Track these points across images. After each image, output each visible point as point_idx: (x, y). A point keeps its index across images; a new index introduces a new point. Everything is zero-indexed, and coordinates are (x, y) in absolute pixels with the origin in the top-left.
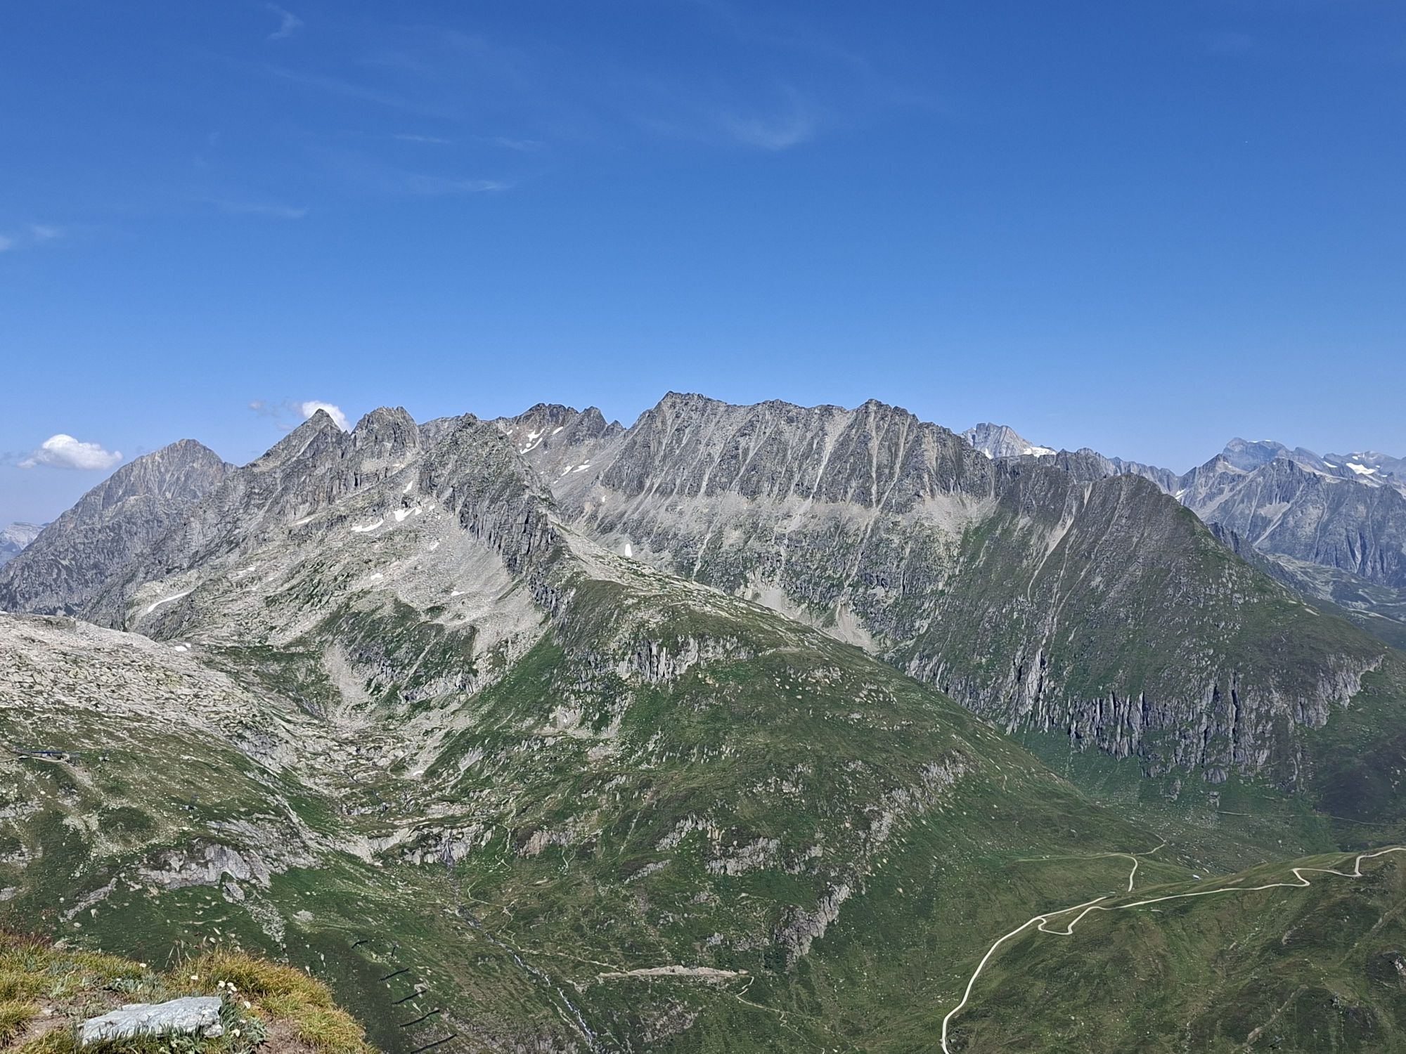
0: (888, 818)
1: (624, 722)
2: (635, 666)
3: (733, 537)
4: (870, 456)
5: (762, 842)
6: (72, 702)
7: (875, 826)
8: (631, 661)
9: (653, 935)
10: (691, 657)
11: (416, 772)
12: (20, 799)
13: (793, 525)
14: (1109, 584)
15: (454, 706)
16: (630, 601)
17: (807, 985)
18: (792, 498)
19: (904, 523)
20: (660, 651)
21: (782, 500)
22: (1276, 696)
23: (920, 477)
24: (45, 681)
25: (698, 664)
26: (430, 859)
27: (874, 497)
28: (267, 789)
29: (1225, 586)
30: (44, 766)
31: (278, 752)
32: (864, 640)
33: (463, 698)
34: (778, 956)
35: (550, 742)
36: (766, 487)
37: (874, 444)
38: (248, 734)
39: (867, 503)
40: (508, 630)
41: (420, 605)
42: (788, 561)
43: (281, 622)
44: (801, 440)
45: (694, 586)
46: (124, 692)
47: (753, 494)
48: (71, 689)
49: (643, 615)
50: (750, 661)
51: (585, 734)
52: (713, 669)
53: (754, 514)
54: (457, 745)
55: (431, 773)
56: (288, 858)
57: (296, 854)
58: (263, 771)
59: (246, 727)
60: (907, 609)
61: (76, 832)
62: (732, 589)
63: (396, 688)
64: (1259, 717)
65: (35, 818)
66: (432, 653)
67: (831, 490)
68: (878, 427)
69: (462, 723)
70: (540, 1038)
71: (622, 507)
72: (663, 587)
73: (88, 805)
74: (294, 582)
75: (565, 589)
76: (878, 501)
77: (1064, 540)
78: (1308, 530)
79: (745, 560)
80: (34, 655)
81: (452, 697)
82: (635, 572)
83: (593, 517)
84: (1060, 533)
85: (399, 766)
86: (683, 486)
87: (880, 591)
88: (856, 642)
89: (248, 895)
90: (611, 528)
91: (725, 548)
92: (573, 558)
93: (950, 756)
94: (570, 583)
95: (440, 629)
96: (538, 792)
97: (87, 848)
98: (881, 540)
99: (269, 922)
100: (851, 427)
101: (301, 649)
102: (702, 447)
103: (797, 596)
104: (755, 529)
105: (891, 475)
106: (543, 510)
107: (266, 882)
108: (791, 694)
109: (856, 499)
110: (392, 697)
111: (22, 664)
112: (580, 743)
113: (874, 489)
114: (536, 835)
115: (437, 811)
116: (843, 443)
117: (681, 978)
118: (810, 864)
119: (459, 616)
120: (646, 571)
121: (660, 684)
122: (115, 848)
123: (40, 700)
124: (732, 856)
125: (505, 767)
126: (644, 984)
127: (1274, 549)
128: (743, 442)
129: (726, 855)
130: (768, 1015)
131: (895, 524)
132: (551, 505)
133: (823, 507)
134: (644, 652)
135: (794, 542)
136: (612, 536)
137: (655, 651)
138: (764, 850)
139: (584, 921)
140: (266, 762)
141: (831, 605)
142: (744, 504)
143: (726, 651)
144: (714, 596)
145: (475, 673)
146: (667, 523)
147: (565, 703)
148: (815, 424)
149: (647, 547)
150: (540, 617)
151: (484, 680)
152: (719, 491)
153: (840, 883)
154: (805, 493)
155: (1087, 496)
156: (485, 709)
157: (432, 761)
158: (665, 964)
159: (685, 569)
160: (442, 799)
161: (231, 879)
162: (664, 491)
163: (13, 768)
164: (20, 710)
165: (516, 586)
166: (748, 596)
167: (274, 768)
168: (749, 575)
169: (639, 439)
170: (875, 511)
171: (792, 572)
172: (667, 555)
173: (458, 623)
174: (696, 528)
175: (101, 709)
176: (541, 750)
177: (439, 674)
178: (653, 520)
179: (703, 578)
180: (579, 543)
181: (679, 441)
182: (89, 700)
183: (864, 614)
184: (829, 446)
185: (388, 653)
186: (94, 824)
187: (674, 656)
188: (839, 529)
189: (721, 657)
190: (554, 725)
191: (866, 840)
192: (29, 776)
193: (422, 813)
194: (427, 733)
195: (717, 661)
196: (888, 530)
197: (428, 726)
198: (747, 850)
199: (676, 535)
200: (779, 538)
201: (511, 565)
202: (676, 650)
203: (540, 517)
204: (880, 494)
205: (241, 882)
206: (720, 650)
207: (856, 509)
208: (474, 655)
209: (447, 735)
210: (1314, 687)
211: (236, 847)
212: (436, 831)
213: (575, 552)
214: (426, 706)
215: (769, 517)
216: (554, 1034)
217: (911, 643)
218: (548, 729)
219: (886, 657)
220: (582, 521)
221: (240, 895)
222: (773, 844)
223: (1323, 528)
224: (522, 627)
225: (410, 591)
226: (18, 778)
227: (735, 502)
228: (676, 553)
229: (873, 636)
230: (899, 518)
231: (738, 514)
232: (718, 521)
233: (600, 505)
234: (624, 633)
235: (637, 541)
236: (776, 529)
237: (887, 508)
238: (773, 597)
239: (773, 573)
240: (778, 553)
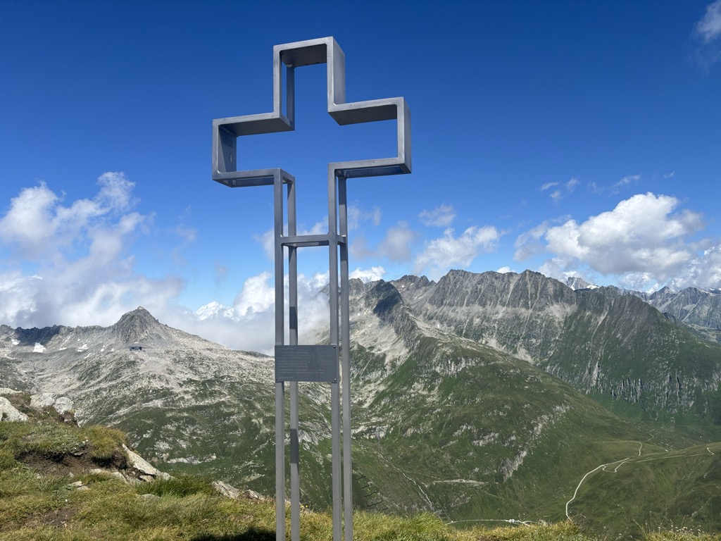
0: (540, 426)
1: (439, 388)
2: (442, 368)
3: (477, 321)
4: (528, 290)
5: (492, 434)
6: (255, 380)
7: (535, 428)
8: (441, 366)
9: (453, 468)
10: (463, 365)
11: (366, 406)
12: (238, 413)
13: (500, 316)
14: (624, 336)
15: (379, 382)
16: (440, 345)
17: (512, 488)
18: (499, 307)
19: (542, 315)
20: (451, 363)
21: (495, 307)
22: (696, 379)
23: (547, 298)
24: (246, 373)
25: (465, 368)
26: (372, 437)
27: (530, 306)
28: (316, 411)
29: (671, 336)
30: (246, 402)
31: (320, 398)
32: (529, 359)
33: (382, 379)
34: (500, 477)
35: (413, 395)
36: (489, 302)
37: (529, 286)
38: (310, 391)
39: (527, 308)
40: (397, 355)
41: (366, 346)
42: (498, 329)
44: (501, 285)
45: (463, 339)
46: (271, 377)
47: (484, 305)
48: (254, 375)
49: (444, 349)
50: (486, 367)
51: (425, 393)
52: (471, 369)
53: (485, 313)
54: (380, 396)
55: (371, 406)
56: (324, 435)
57: (327, 434)
58: (316, 404)
59: (309, 389)
60: (545, 346)
61: (256, 424)
62: (478, 340)
63: (359, 375)
64: (689, 387)
65: (243, 419)
66: (370, 363)
67: (513, 303)
68: (530, 280)
69: (382, 388)
70: (413, 504)
71: (436, 311)
72: (451, 339)
73: (259, 415)
75: (416, 340)
76: (532, 307)
77: (605, 320)
78: (704, 315)
79: (482, 329)
80: (243, 364)
81: (378, 379)
82: (441, 334)
83: (426, 314)
84: (602, 318)
85: (361, 403)
86: (457, 302)
87: (534, 341)
88: (526, 360)
89: (311, 448)
90: (432, 318)
91: (474, 325)
92: (419, 329)
93: (564, 402)
94: (418, 338)
95: (373, 354)
96: (410, 413)
97: (260, 430)
98: (533, 321)
99: (318, 457)
100: (519, 280)
102: (464, 289)
103: (502, 342)
104: (485, 318)
105: (536, 297)
106: (407, 312)
107: (317, 443)
108: (501, 379)
109: (523, 306)
110: (357, 379)
111: (239, 367)
112: (423, 396)
113: (530, 302)
114: (409, 430)
115: (374, 420)
116: (517, 286)
117: (464, 484)
118: (511, 442)
119: (379, 350)
120: (445, 334)
121: (452, 375)
122: (268, 430)
123: (245, 379)
124: (481, 439)
125: (397, 405)
126: (450, 486)
127: (691, 322)
128: (479, 286)
129: (479, 439)
130: (498, 499)
131: (539, 315)
132: (410, 311)
133: (510, 310)
134: (446, 363)
135: (500, 322)
136: (433, 321)
137: (449, 362)
138: (494, 437)
139: (427, 461)
140: (316, 401)
141: (515, 346)
142: (481, 309)
143: (476, 363)
144: (470, 342)
145: (386, 370)
146: (452, 316)
147: (418, 382)
148: (506, 279)
149: (445, 325)
150: (407, 350)
151: (389, 372)
152: (471, 304)
153: (523, 449)
154: (503, 305)
155: (613, 303)
156: (389, 383)
157: (371, 402)
158: (457, 478)
159: (459, 333)
160: (375, 416)
161: (305, 442)
162: (451, 305)
163: (236, 402)
164: (238, 383)
165: (399, 339)
166: (484, 342)
167: (319, 403)
168: (484, 335)
169: (441, 286)
170: (531, 311)
171: (500, 334)
172: (453, 328)
173: (379, 352)
174: (463, 318)
175: (264, 382)
176: (410, 398)
177: (373, 371)
178: (447, 315)
179: (466, 336)
180: (421, 324)
181: (455, 287)
182: (260, 379)
183: (528, 349)
184: (512, 287)
185: (356, 363)
186: (261, 421)
187: (457, 365)
188: (517, 317)
189: (474, 365)
190: (414, 389)
191: (532, 434)
192: (241, 405)
193: (369, 420)
194: (370, 392)
195: (473, 366)
196: (536, 318)
197: (370, 389)
198: (487, 437)
199: (456, 321)
200: (495, 321)
201: (397, 332)
202: (457, 362)
203: (407, 315)
204: (532, 304)
205: (309, 443)
206: (474, 362)
207: (523, 310)
208: (385, 364)
209: (376, 392)
210: (712, 376)
211: (307, 431)
212: (374, 427)
213: (419, 327)
214: (369, 382)
215: (490, 313)
216: (418, 502)
217: (546, 360)
218: (412, 391)
219: (537, 365)
220: (422, 316)
221: (308, 448)
222: (497, 435)
223: (710, 314)
224: (402, 354)
225: (363, 341)
226: (238, 405)
227: (477, 308)
228: (456, 327)
229: (532, 357)
230: (540, 313)
231: (478, 313)
232: (471, 315)
233: (428, 310)
234: (438, 356)
235: (442, 323)
236: (494, 318)
237: (535, 309)
238: (493, 343)
239: (493, 333)
240: (494, 327)
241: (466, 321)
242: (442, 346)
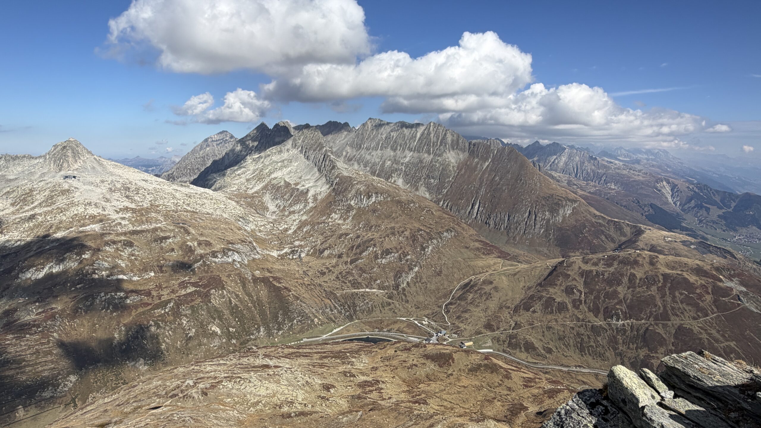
0: (430, 248)
1: (352, 218)
2: (356, 202)
3: (389, 163)
4: (431, 139)
5: (393, 254)
6: (189, 209)
7: (426, 250)
8: (355, 200)
9: (360, 280)
11: (290, 232)
12: (174, 236)
13: (407, 159)
14: (501, 179)
15: (302, 213)
16: (355, 182)
17: (405, 295)
18: (407, 152)
19: (440, 160)
20: (364, 197)
21: (403, 152)
22: (547, 213)
23: (446, 146)
24: (181, 202)
25: (375, 202)
26: (295, 257)
27: (431, 152)
28: (246, 236)
29: (534, 180)
30: (182, 227)
31: (250, 225)
32: (427, 195)
33: (305, 210)
34: (397, 286)
35: (331, 224)
36: (399, 148)
37: (432, 135)
38: (241, 219)
39: (429, 153)
40: (318, 190)
41: (292, 183)
42: (405, 171)
43: (251, 186)
44: (410, 133)
45: (375, 178)
46: (204, 206)
47: (395, 150)
48: (188, 205)
49: (359, 186)
50: (391, 201)
51: (340, 222)
52: (379, 203)
53: (395, 156)
54: (302, 224)
55: (295, 232)
56: (253, 256)
57: (255, 255)
58: (245, 230)
59: (240, 217)
60: (439, 188)
61: (191, 247)
62: (388, 180)
63: (285, 207)
64: (542, 220)
65: (178, 242)
66: (295, 196)
67: (418, 150)
68: (433, 130)
69: (304, 218)
70: (326, 308)
71: (355, 153)
72: (365, 178)
73: (192, 240)
74: (254, 174)
75: (335, 178)
76: (433, 153)
77: (488, 166)
78: (561, 164)
79: (392, 171)
80: (177, 195)
81: (302, 210)
82: (357, 174)
83: (346, 156)
84: (487, 164)
85: (286, 230)
86: (373, 147)
87: (432, 181)
88: (425, 196)
89: (241, 265)
90: (351, 160)
91: (386, 166)
92: (338, 169)
93: (450, 230)
94: (337, 177)
95: (298, 189)
96: (326, 239)
97: (194, 251)
98: (433, 165)
99: (247, 274)
100: (425, 130)
101: (256, 195)
102: (379, 135)
103: (406, 182)
104: (395, 161)
105: (437, 145)
106: (330, 154)
107: (246, 262)
108: (403, 211)
109: (426, 152)
110: (284, 210)
111: (174, 197)
112: (339, 224)
113: (432, 149)
114: (326, 251)
115: (297, 243)
116: (422, 134)
117: (368, 292)
118: (407, 261)
119: (303, 186)
120: (361, 173)
121: (363, 207)
122: (202, 252)
123: (180, 208)
124: (384, 258)
125: (317, 231)
126: (357, 294)
127: (551, 170)
128: (392, 134)
129: (382, 258)
130: (393, 303)
131: (438, 160)
132: (332, 153)
133: (416, 155)
134: (359, 198)
135: (407, 166)
136: (352, 162)
137: (362, 197)
138: (393, 256)
139: (340, 276)
140: (246, 228)
141: (418, 185)
142: (392, 153)
143: (384, 198)
144: (381, 181)
145: (309, 203)
146: (368, 159)
147: (335, 213)
149: (362, 166)
150: (328, 186)
151: (311, 205)
152: (384, 149)
153: (415, 266)
154: (410, 150)
155: (495, 152)
156: (311, 214)
157: (295, 229)
158: (363, 288)
159: (373, 173)
160: (298, 240)
161: (236, 261)
162: (368, 149)
163: (172, 228)
164: (173, 211)
165: (321, 177)
166: (393, 181)
167: (249, 229)
168: (393, 175)
169: (360, 132)
170: (432, 156)
171: (406, 174)
172: (368, 169)
173: (303, 188)
174: (377, 160)
175: (198, 211)
176: (328, 226)
177: (298, 203)
178: (364, 157)
179: (379, 176)
180: (340, 164)
181: (373, 133)
182: (194, 208)
183: (428, 187)
184: (418, 135)
185: (282, 197)
186: (196, 244)
187: (368, 199)
188: (421, 161)
189: (382, 199)
190: (332, 219)
191: (424, 254)
192: (177, 230)
193: (293, 244)
194: (294, 220)
195: (381, 201)
196: (435, 162)
197: (294, 218)
198: (389, 256)
199: (371, 162)
200: (402, 164)
201: (319, 170)
202: (369, 197)
203: (328, 156)
204: (433, 151)
205: (239, 262)
206: (382, 197)
207: (426, 155)
208: (308, 197)
209: (300, 221)
210: (558, 210)
211: (237, 252)
212: (296, 249)
213: (339, 167)
214: (294, 212)
215: (400, 157)
216: (330, 307)
217: (441, 196)
218: (330, 220)
220: (342, 158)
221: (239, 266)
222: (396, 255)
223: (566, 164)
224: (323, 189)
225: (289, 178)
226: (173, 230)
227: (389, 152)
228: (371, 168)
229: (430, 194)
230: (439, 158)
231: (390, 156)
232: (384, 158)
233: (348, 153)
234: (353, 192)
235: (359, 164)
236: (401, 161)
237: (435, 155)
238: (400, 182)
239: (400, 174)
240: (402, 168)
241: (379, 162)
242: (357, 184)
